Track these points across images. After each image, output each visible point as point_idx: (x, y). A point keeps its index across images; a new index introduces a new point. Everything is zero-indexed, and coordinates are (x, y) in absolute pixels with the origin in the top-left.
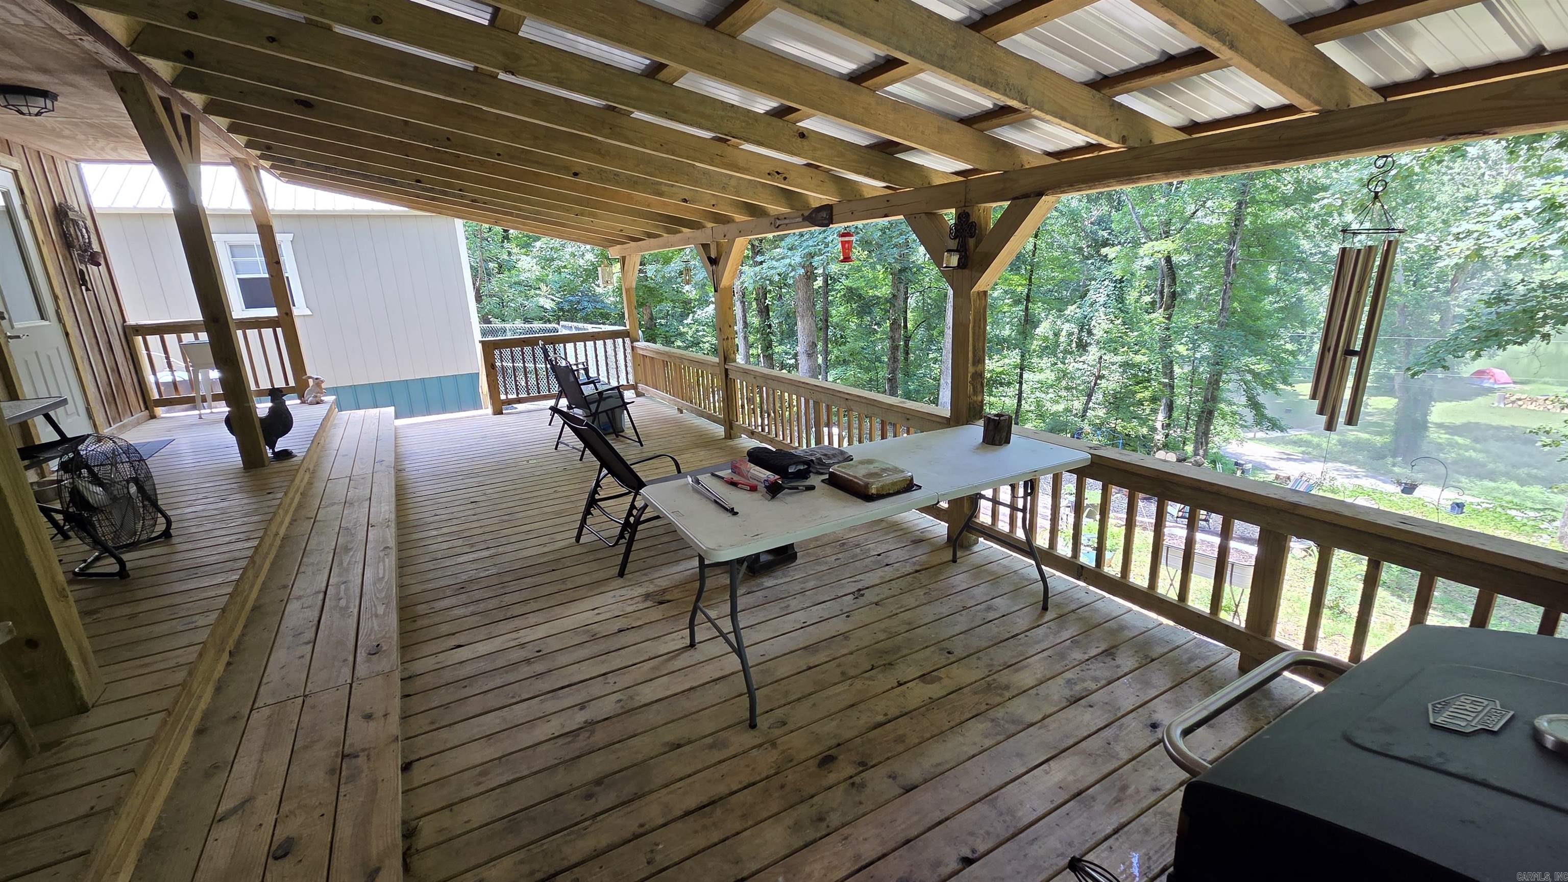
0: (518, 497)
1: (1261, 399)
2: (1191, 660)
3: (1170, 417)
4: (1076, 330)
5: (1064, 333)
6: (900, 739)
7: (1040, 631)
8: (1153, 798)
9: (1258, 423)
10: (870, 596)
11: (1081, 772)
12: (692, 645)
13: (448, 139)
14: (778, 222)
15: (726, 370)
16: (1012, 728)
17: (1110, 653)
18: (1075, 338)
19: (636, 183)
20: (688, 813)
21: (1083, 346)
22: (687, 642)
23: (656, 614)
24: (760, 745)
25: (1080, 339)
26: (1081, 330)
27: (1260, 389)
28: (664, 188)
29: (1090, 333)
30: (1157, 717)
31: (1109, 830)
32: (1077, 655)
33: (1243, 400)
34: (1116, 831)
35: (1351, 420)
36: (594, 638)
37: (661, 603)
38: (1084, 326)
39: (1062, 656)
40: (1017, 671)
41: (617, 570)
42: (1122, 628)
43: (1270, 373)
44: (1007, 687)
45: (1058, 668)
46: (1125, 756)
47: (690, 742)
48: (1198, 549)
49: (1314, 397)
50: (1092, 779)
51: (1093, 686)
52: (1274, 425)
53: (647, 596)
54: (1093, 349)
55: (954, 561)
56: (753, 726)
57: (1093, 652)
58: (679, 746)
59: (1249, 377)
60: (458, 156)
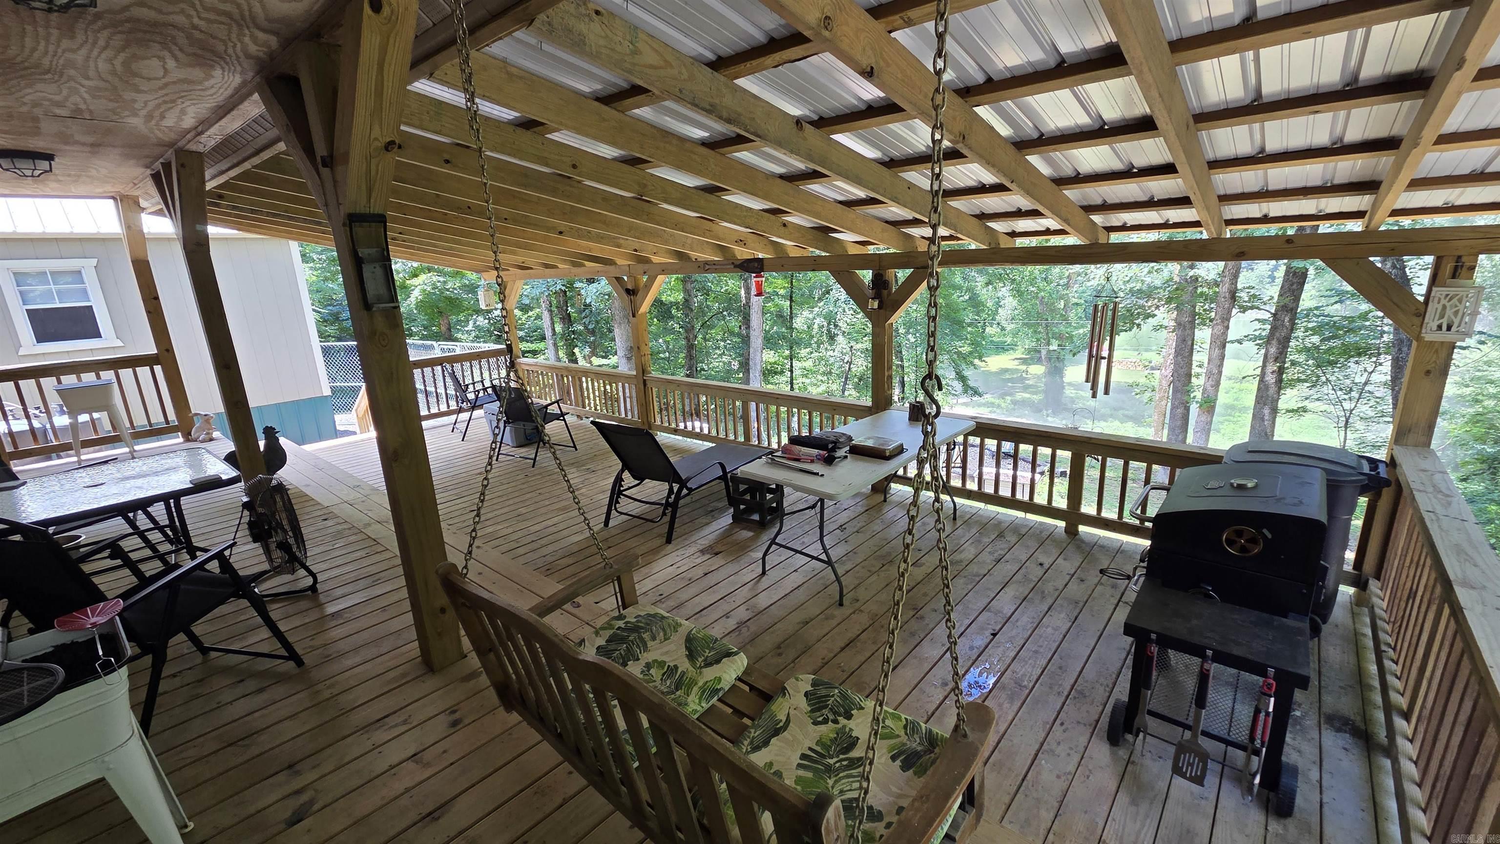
0: (511, 502)
1: (966, 373)
2: (1041, 532)
3: (903, 392)
4: (825, 324)
5: (816, 326)
6: (925, 595)
7: (959, 531)
8: (1057, 594)
9: (965, 392)
10: (850, 529)
11: (1021, 590)
12: (764, 573)
13: (469, 207)
14: (707, 267)
15: (645, 381)
16: (978, 579)
17: (1001, 535)
18: (825, 330)
19: (602, 238)
20: (843, 649)
21: (832, 338)
22: (760, 570)
23: (718, 561)
24: (854, 613)
25: (829, 331)
26: (829, 324)
27: (964, 366)
28: (622, 242)
29: (836, 326)
30: (1041, 560)
31: (1046, 609)
32: (986, 540)
33: (953, 375)
34: (1049, 609)
35: (1106, 392)
36: (691, 581)
37: (717, 554)
38: (831, 319)
39: (979, 542)
40: (961, 552)
41: (664, 540)
42: (1000, 523)
43: (971, 353)
44: (961, 561)
45: (981, 548)
46: (1037, 580)
47: (812, 620)
48: (1002, 478)
49: (1087, 381)
50: (1027, 593)
51: (1003, 553)
52: (976, 393)
53: (703, 552)
54: (840, 339)
55: (885, 501)
56: (841, 604)
57: (993, 537)
58: (807, 623)
59: (955, 356)
60: (446, 214)
